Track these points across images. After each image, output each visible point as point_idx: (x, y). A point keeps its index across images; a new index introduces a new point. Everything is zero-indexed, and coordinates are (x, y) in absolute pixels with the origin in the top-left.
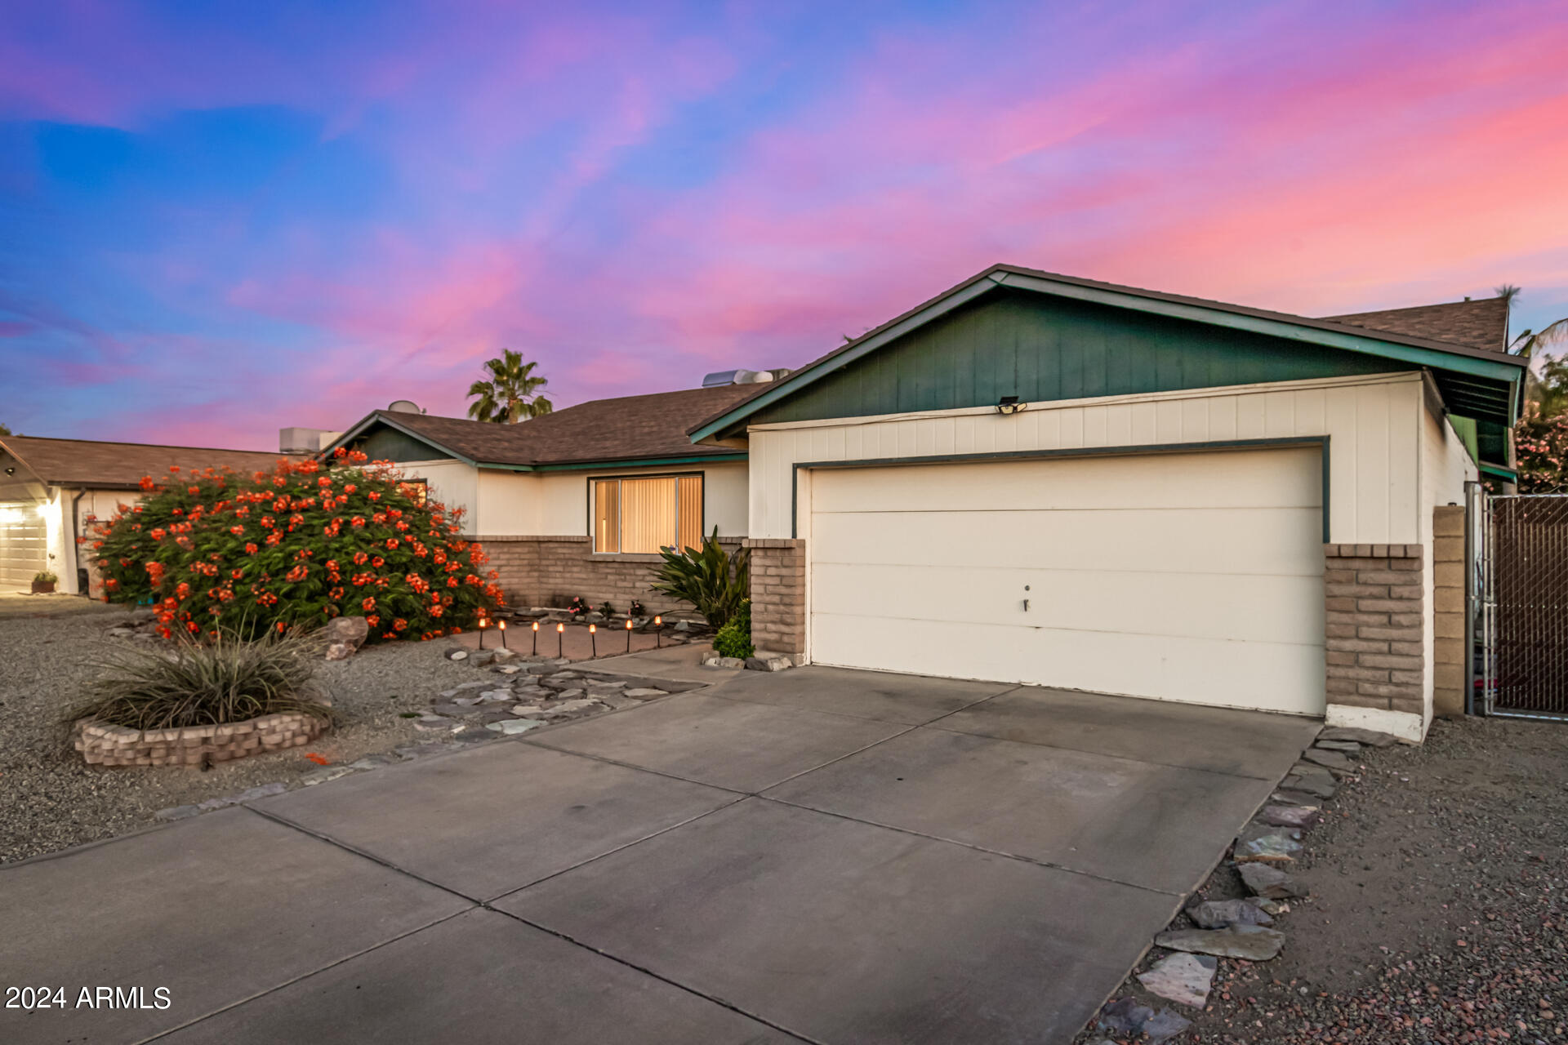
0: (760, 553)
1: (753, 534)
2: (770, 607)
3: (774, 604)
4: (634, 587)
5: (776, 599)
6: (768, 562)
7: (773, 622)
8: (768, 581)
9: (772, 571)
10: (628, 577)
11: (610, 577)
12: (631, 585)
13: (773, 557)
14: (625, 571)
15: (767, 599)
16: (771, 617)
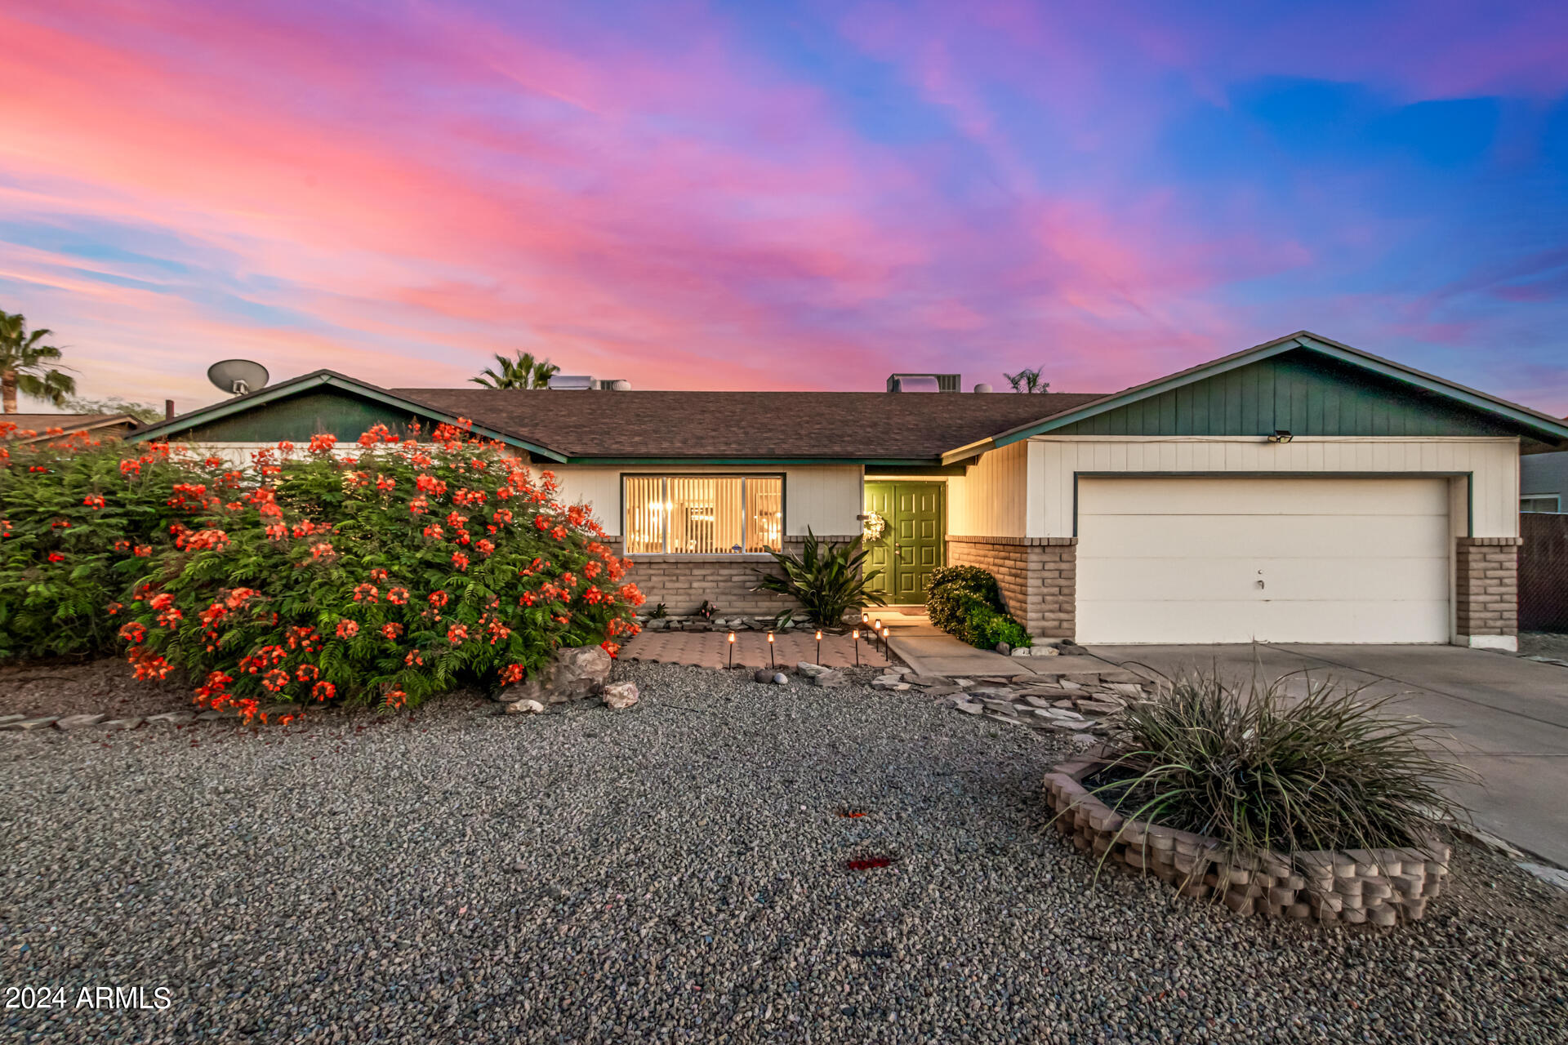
0: (1037, 550)
1: (1030, 534)
2: (1048, 598)
3: (1053, 595)
4: (691, 588)
5: (1056, 590)
6: (1046, 558)
7: (1051, 611)
8: (1046, 574)
9: (1049, 566)
10: (681, 578)
11: (653, 578)
12: (686, 586)
13: (1054, 553)
14: (678, 571)
15: (1045, 590)
16: (1051, 607)
